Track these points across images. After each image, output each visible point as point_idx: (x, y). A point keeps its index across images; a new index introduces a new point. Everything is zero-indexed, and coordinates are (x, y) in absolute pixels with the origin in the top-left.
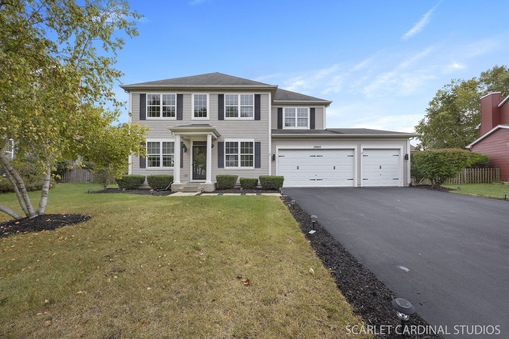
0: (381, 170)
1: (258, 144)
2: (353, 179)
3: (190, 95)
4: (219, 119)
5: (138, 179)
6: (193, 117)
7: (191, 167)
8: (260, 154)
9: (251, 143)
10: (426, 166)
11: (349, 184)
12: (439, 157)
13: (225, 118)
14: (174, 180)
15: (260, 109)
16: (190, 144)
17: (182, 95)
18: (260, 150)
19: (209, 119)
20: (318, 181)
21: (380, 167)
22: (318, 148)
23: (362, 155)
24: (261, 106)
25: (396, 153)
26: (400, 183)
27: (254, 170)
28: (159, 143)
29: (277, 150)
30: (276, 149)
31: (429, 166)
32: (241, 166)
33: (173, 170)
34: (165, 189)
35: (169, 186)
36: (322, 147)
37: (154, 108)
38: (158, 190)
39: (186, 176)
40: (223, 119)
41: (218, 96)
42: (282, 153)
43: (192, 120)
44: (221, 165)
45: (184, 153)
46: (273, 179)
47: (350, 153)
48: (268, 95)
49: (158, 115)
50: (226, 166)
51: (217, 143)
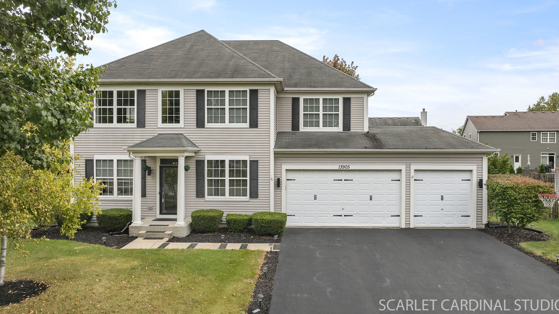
0: (443, 201)
1: (254, 164)
2: (399, 216)
3: (156, 91)
4: (198, 126)
5: (84, 216)
6: (160, 124)
7: (158, 196)
8: (257, 177)
9: (245, 162)
10: (496, 204)
11: (394, 223)
12: (508, 192)
13: (207, 125)
14: (133, 219)
15: (257, 111)
16: (156, 162)
17: (144, 91)
18: (257, 173)
19: (183, 127)
20: (346, 217)
21: (442, 198)
22: (345, 169)
23: (412, 180)
24: (259, 108)
25: (466, 176)
26: (471, 223)
27: (249, 201)
28: (112, 161)
29: (284, 172)
30: (282, 170)
31: (500, 203)
32: (230, 196)
33: (132, 201)
34: (121, 231)
35: (126, 227)
36: (352, 167)
37: (105, 110)
38: (111, 233)
39: (150, 209)
40: (203, 126)
41: (195, 93)
42: (291, 176)
43: (158, 128)
44: (200, 194)
45: (147, 176)
46: (268, 221)
47: (396, 176)
48: (268, 90)
49: (111, 121)
50: (208, 195)
51: (195, 161)
